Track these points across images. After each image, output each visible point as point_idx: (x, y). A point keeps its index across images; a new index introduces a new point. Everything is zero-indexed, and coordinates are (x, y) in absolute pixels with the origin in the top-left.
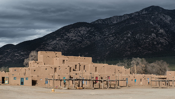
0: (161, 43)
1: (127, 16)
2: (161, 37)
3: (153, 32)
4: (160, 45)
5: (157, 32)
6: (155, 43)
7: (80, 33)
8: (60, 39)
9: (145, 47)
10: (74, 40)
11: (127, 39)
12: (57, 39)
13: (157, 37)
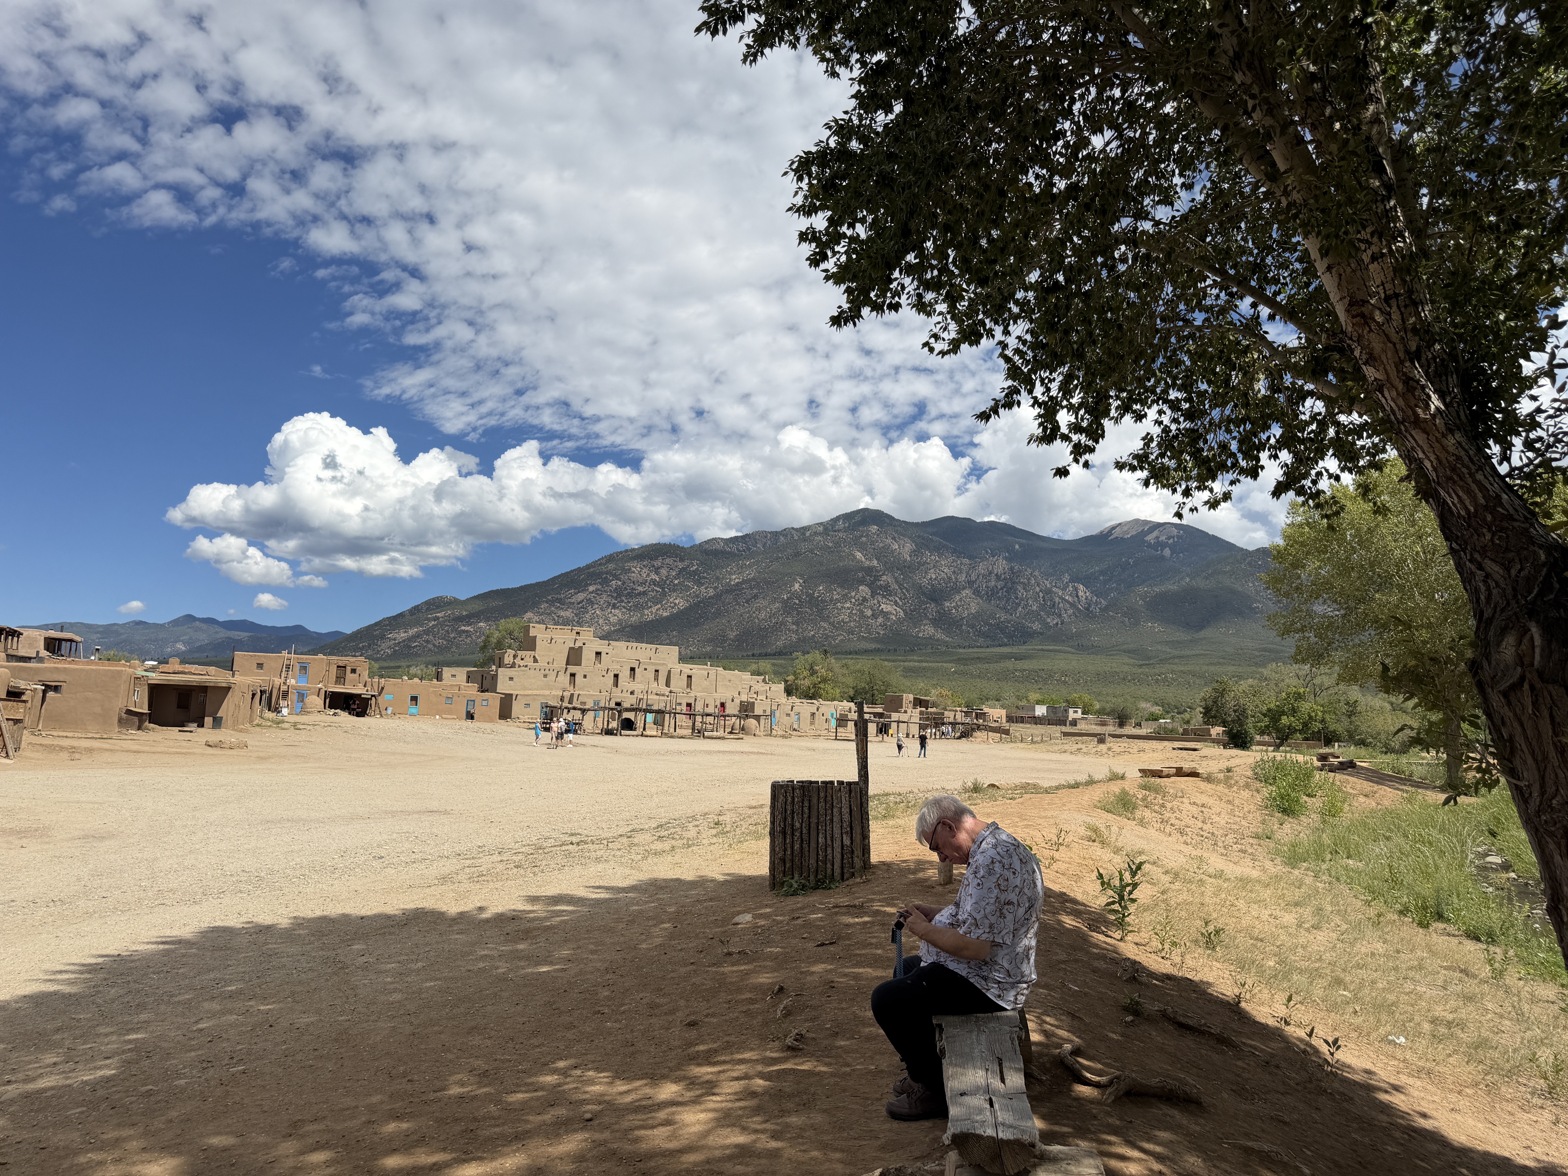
0: (886, 615)
1: (794, 532)
2: (884, 596)
3: (861, 582)
4: (880, 620)
5: (873, 583)
6: (869, 613)
7: (657, 573)
8: (597, 590)
9: (839, 623)
10: (640, 594)
11: (788, 599)
12: (591, 588)
13: (873, 596)
